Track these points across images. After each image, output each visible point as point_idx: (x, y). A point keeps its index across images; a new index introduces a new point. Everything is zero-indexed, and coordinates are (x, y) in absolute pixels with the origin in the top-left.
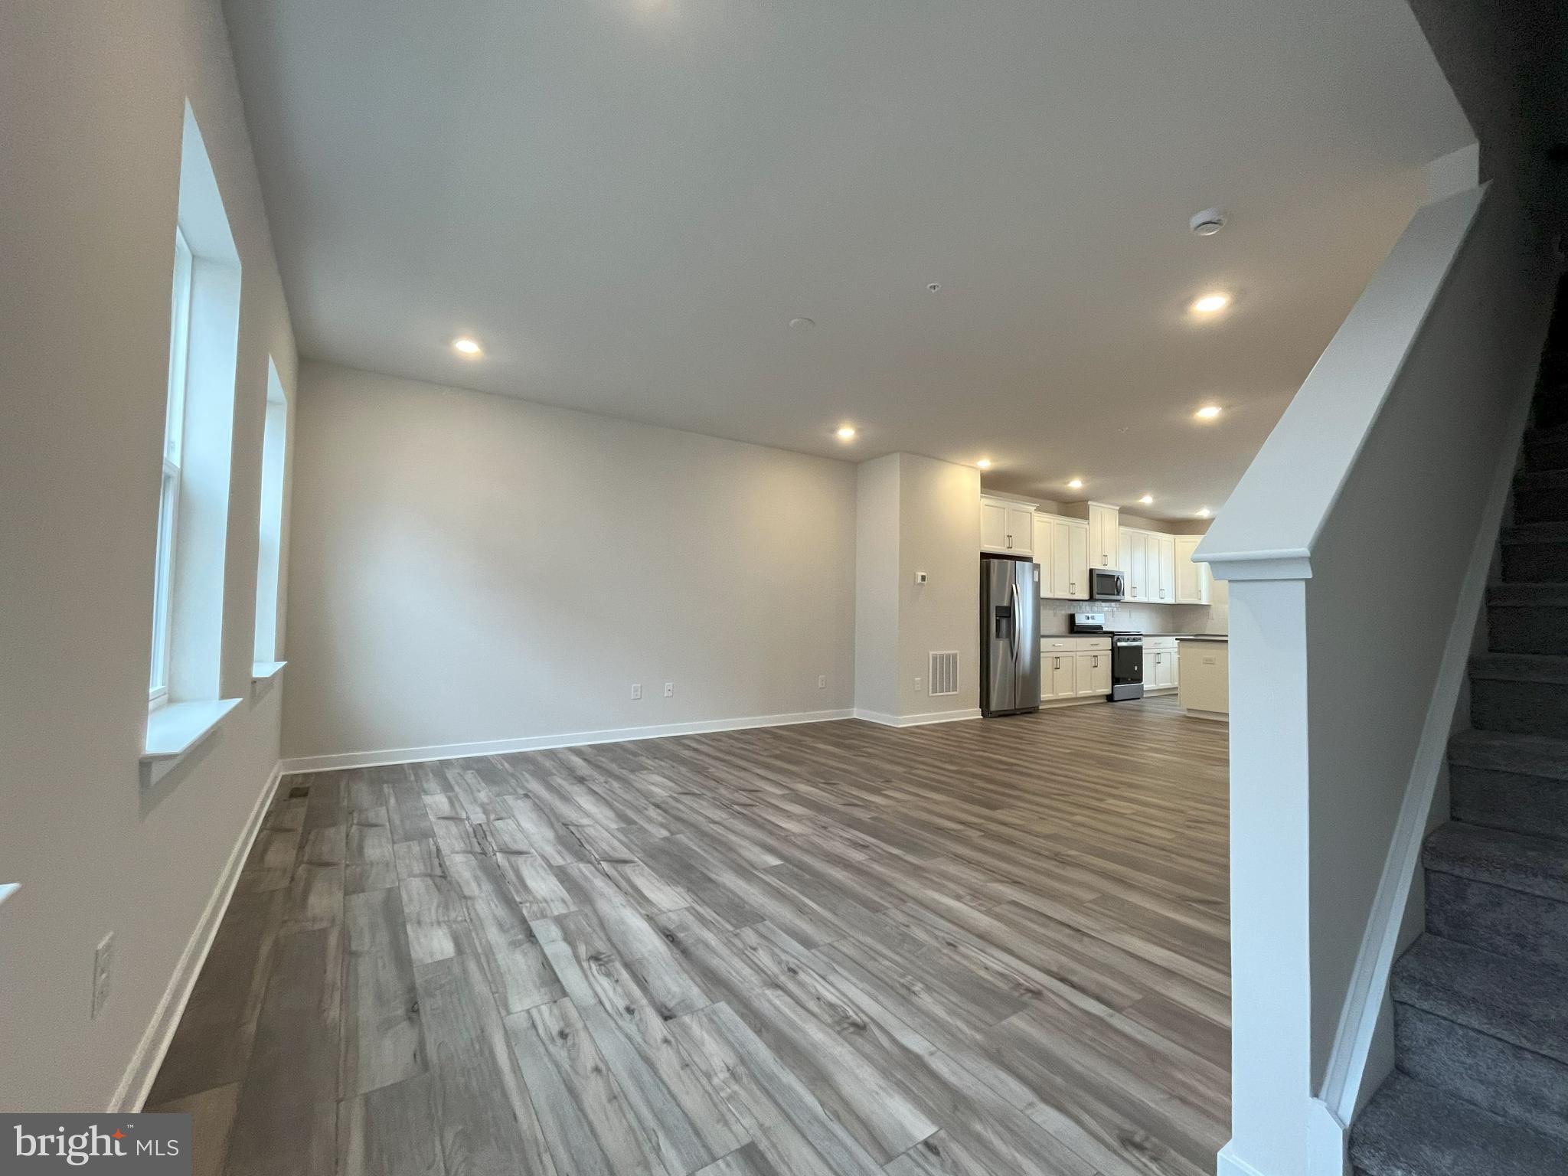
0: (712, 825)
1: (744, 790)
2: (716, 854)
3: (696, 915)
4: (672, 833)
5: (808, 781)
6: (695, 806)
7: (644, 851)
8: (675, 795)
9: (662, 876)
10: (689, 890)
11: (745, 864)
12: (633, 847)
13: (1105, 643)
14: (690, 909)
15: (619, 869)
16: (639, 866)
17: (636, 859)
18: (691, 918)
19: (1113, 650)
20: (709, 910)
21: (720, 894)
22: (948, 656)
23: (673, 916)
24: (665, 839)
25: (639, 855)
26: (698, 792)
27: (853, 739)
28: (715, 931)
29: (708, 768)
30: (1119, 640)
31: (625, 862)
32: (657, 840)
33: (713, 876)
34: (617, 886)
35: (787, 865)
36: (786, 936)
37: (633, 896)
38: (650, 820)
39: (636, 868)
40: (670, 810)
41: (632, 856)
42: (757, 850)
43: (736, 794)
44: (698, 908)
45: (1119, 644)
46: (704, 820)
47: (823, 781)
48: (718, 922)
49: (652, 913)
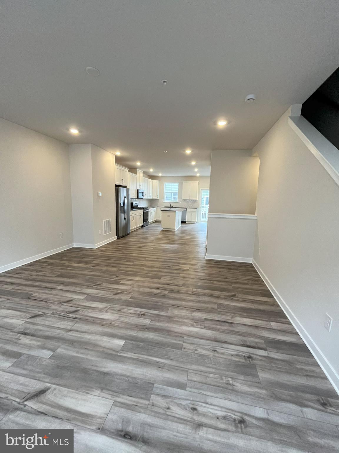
0: (69, 333)
1: (65, 302)
2: (91, 353)
3: (123, 405)
4: (53, 350)
5: (88, 286)
6: (47, 323)
7: (48, 374)
8: (28, 320)
9: (77, 389)
10: (102, 389)
11: (111, 352)
12: (38, 375)
13: (142, 211)
14: (116, 404)
15: (44, 401)
16: (55, 389)
17: (49, 385)
18: (123, 410)
19: (143, 213)
20: (125, 397)
21: (119, 381)
22: (108, 220)
23: (112, 417)
24: (52, 357)
25: (48, 381)
26: (42, 313)
27: (84, 258)
28: (143, 411)
29: (32, 294)
30: (145, 210)
31: (43, 392)
32: (48, 361)
33: (104, 370)
34: (57, 418)
35: (127, 341)
36: (170, 388)
37: (75, 419)
38: (30, 347)
39: (55, 392)
40: (35, 333)
41: (42, 383)
42: (106, 339)
43: (63, 306)
44: (119, 400)
45: (145, 211)
46: (62, 332)
47: (94, 284)
48: (137, 402)
49: (100, 424)
